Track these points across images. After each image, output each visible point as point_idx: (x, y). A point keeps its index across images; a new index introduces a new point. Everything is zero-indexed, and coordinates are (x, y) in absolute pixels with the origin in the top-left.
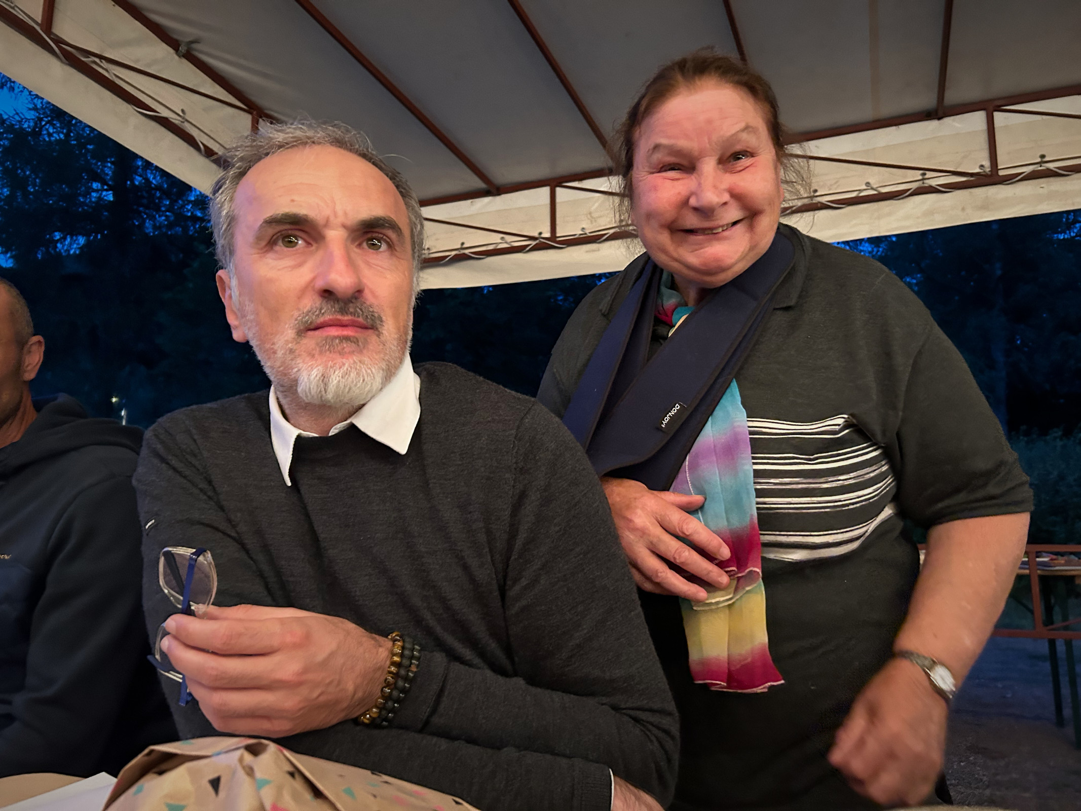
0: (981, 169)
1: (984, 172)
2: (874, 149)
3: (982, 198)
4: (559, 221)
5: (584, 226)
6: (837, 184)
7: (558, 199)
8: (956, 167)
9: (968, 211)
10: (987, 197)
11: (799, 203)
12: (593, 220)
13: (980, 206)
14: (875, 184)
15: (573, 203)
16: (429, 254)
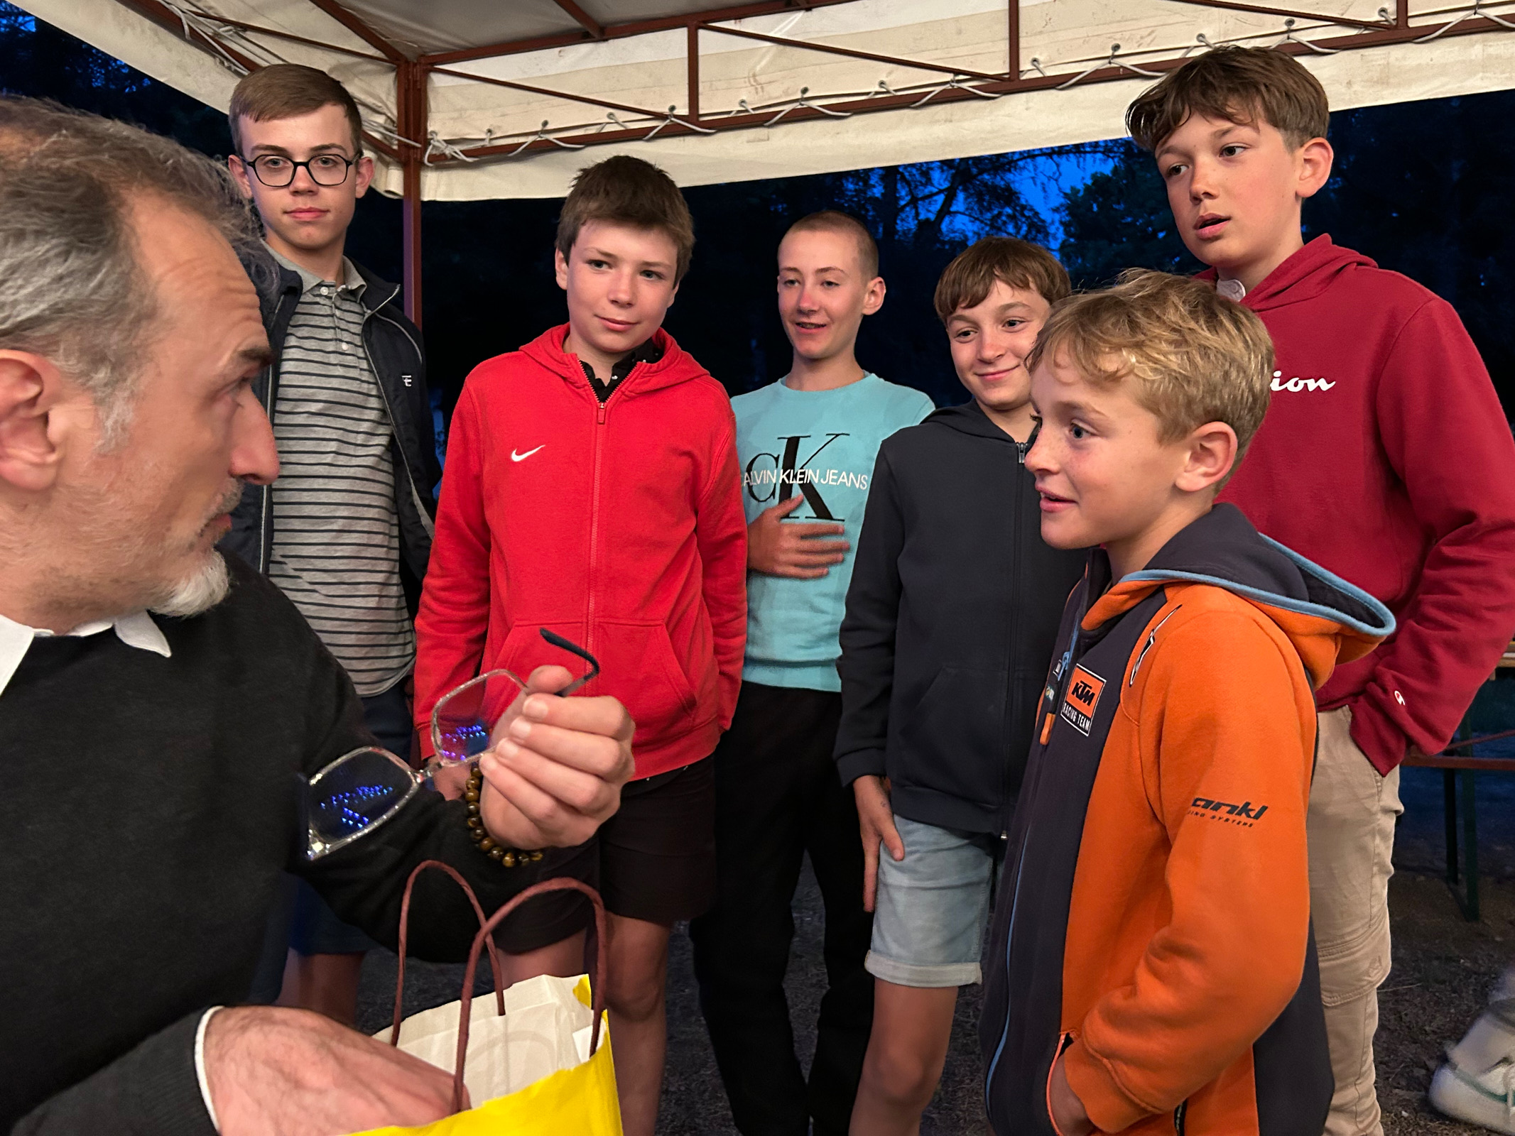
0: (1383, 16)
1: (1386, 20)
3: (1380, 65)
4: (702, 88)
5: (744, 98)
6: (1150, 38)
7: (702, 51)
8: (1342, 12)
9: (1356, 87)
10: (1388, 64)
11: (1089, 67)
12: (759, 87)
13: (1375, 79)
14: (1212, 37)
15: (726, 57)
16: (491, 140)
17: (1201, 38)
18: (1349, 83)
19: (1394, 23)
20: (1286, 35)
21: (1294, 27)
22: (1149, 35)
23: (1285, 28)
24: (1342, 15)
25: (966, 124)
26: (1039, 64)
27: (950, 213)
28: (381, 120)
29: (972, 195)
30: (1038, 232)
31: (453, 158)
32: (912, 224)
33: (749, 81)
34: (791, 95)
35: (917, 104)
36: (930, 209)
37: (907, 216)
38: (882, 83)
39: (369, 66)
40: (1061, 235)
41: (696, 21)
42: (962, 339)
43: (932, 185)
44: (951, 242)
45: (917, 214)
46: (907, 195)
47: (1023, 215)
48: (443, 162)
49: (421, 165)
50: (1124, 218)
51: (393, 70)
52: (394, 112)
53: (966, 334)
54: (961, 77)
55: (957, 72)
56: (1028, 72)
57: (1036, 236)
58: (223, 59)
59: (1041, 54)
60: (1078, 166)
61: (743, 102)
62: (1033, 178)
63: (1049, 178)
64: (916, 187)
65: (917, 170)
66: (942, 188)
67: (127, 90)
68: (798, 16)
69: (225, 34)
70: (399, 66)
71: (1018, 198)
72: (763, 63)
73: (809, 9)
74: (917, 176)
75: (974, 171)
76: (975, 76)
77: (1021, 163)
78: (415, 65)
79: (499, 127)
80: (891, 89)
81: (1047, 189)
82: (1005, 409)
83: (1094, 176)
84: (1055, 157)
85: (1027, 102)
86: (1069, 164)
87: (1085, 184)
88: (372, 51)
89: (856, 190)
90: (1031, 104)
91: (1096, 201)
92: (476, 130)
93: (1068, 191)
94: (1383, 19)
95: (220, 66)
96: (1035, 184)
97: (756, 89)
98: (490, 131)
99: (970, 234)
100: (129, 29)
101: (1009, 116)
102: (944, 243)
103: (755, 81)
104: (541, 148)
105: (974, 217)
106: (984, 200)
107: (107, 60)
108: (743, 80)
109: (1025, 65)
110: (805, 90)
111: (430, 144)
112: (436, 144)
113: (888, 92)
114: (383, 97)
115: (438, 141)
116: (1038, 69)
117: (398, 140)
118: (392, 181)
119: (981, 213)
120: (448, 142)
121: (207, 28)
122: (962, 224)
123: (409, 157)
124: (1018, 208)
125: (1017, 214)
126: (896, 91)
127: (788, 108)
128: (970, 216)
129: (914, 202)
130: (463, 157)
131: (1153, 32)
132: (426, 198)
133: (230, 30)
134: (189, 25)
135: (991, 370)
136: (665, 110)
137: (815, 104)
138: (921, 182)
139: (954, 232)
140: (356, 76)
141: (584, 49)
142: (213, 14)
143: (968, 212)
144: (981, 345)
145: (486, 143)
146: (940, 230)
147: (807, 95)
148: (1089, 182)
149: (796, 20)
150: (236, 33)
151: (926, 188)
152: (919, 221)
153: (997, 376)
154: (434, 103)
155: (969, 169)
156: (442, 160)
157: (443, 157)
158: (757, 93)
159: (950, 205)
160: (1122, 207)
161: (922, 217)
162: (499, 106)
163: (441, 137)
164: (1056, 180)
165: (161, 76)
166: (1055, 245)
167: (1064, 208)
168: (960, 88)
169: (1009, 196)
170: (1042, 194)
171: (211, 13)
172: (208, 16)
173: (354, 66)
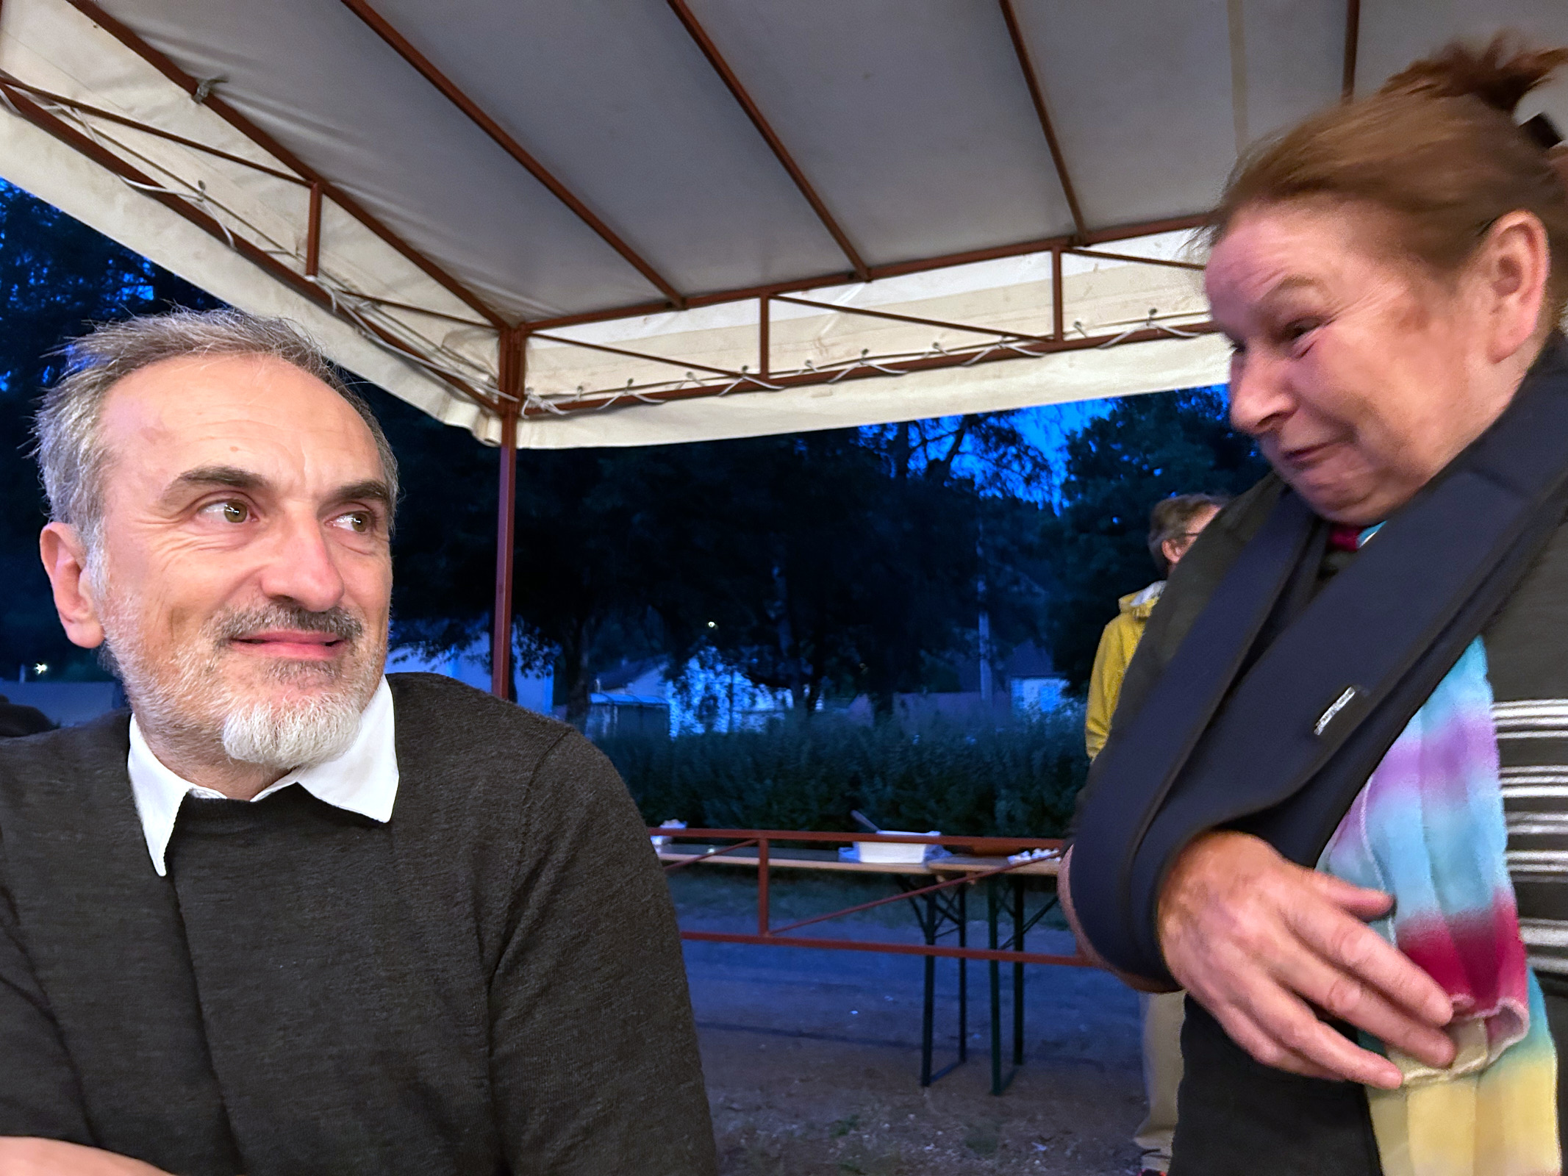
4: (772, 349)
5: (810, 358)
6: (1186, 302)
7: (773, 318)
11: (1129, 329)
12: (824, 349)
15: (793, 323)
16: (581, 395)
22: (1184, 299)
25: (1014, 380)
26: (1081, 326)
27: (958, 453)
28: (485, 378)
30: (1042, 470)
31: (547, 411)
33: (815, 344)
34: (853, 355)
35: (970, 362)
38: (936, 345)
39: (477, 333)
41: (768, 292)
44: (960, 480)
48: (537, 414)
49: (517, 417)
51: (497, 335)
52: (495, 371)
54: (1009, 339)
55: (1005, 334)
56: (1071, 334)
57: (1040, 474)
58: (360, 329)
59: (1083, 317)
61: (809, 362)
68: (860, 287)
69: (365, 308)
70: (502, 333)
72: (828, 328)
73: (869, 281)
76: (1022, 337)
78: (516, 331)
79: (589, 385)
80: (943, 349)
83: (1093, 420)
85: (1072, 359)
88: (480, 320)
92: (568, 386)
95: (358, 334)
97: (819, 350)
98: (580, 388)
99: (977, 473)
101: (1054, 372)
102: (953, 481)
103: (821, 344)
104: (626, 402)
105: (980, 457)
108: (808, 343)
109: (1068, 327)
110: (865, 352)
111: (527, 399)
112: (533, 399)
113: (941, 352)
114: (487, 357)
115: (535, 396)
117: (500, 396)
118: (491, 432)
119: (987, 452)
120: (544, 397)
121: (350, 304)
122: (970, 463)
123: (507, 410)
126: (949, 352)
127: (849, 367)
128: (977, 455)
130: (556, 410)
131: (1186, 296)
132: (520, 446)
133: (368, 305)
134: (336, 302)
136: (739, 370)
137: (874, 363)
139: (963, 471)
140: (466, 341)
141: (666, 316)
142: (356, 292)
143: (976, 452)
145: (577, 399)
146: (950, 469)
147: (868, 355)
149: (855, 292)
150: (374, 307)
154: (531, 363)
157: (538, 410)
158: (820, 354)
159: (959, 446)
162: (587, 366)
163: (537, 393)
166: (1057, 481)
168: (1007, 348)
171: (354, 291)
172: (350, 293)
173: (465, 332)
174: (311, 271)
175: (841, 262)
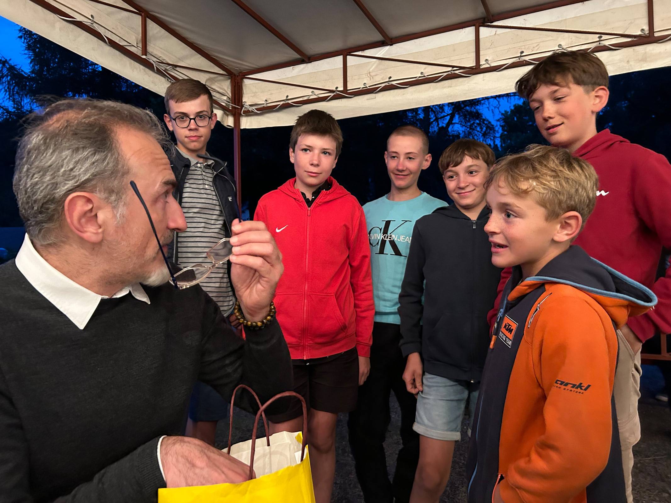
0: (642, 32)
1: (644, 34)
2: (566, 19)
3: (642, 53)
4: (349, 79)
5: (365, 82)
6: (538, 47)
7: (348, 64)
8: (624, 31)
9: (631, 63)
10: (646, 52)
11: (510, 62)
12: (371, 77)
13: (640, 59)
14: (565, 45)
15: (358, 66)
16: (267, 104)
17: (560, 46)
18: (628, 61)
19: (648, 35)
20: (598, 43)
21: (602, 39)
22: (537, 46)
23: (598, 39)
24: (624, 32)
25: (457, 88)
26: (488, 61)
27: (452, 123)
28: (225, 98)
29: (461, 116)
30: (491, 130)
31: (252, 112)
32: (436, 129)
33: (368, 75)
34: (385, 79)
35: (437, 80)
36: (443, 122)
37: (434, 126)
38: (422, 73)
39: (221, 78)
40: (500, 131)
41: (346, 52)
42: (450, 179)
43: (444, 112)
44: (453, 136)
45: (438, 124)
46: (434, 117)
47: (484, 123)
48: (249, 113)
49: (240, 115)
50: (528, 123)
51: (229, 79)
52: (230, 95)
53: (452, 177)
54: (455, 69)
55: (453, 67)
56: (484, 64)
57: (490, 132)
58: (168, 79)
59: (489, 57)
60: (508, 102)
61: (365, 84)
62: (488, 108)
63: (495, 107)
64: (438, 113)
65: (438, 106)
66: (448, 113)
67: (134, 91)
68: (387, 48)
69: (169, 69)
70: (232, 77)
71: (482, 116)
72: (374, 67)
73: (391, 45)
74: (438, 109)
75: (463, 106)
76: (461, 68)
77: (482, 102)
78: (238, 76)
79: (270, 99)
80: (426, 75)
81: (494, 112)
82: (468, 208)
83: (515, 106)
84: (497, 98)
85: (483, 77)
86: (503, 101)
87: (511, 109)
88: (222, 72)
89: (412, 116)
90: (485, 78)
91: (515, 116)
92: (261, 100)
93: (503, 112)
94: (643, 33)
95: (167, 81)
96: (489, 110)
97: (370, 78)
98: (266, 100)
99: (461, 132)
100: (135, 70)
101: (476, 83)
102: (450, 136)
103: (370, 75)
104: (286, 106)
105: (462, 125)
106: (467, 118)
107: (127, 80)
108: (365, 75)
109: (482, 62)
110: (390, 78)
111: (243, 106)
112: (246, 106)
113: (424, 76)
114: (226, 89)
116: (488, 63)
117: (232, 106)
118: (229, 122)
119: (466, 123)
120: (250, 105)
121: (162, 67)
122: (458, 128)
123: (236, 112)
124: (482, 120)
125: (481, 123)
126: (427, 76)
127: (383, 85)
128: (461, 124)
129: (437, 120)
130: (256, 111)
131: (538, 45)
132: (242, 128)
133: (171, 68)
134: (156, 67)
135: (463, 191)
136: (334, 89)
137: (394, 83)
138: (439, 111)
139: (454, 131)
140: (216, 82)
141: (302, 66)
142: (165, 62)
143: (460, 123)
144: (459, 182)
145: (265, 105)
146: (448, 131)
147: (391, 79)
148: (513, 108)
149: (386, 50)
150: (173, 69)
151: (442, 113)
152: (439, 128)
153: (466, 194)
154: (245, 90)
155: (460, 105)
156: (248, 113)
157: (248, 111)
158: (370, 80)
159: (452, 120)
160: (527, 118)
161: (440, 126)
162: (269, 90)
163: (247, 104)
164: (498, 108)
165: (146, 86)
166: (498, 135)
167: (501, 120)
168: (454, 73)
169: (478, 115)
170: (492, 114)
171: (164, 62)
172: (162, 63)
173: (215, 78)
174: (144, 54)
175: (378, 37)
